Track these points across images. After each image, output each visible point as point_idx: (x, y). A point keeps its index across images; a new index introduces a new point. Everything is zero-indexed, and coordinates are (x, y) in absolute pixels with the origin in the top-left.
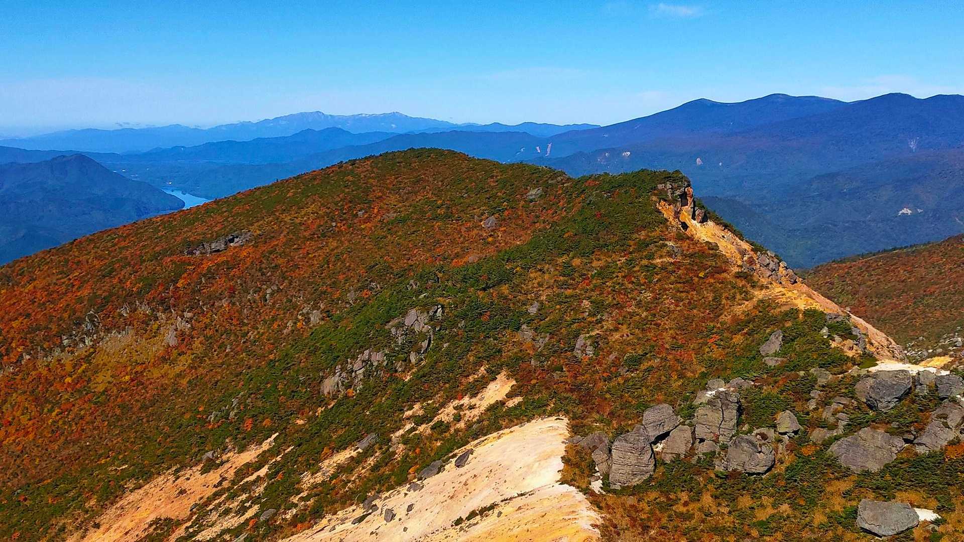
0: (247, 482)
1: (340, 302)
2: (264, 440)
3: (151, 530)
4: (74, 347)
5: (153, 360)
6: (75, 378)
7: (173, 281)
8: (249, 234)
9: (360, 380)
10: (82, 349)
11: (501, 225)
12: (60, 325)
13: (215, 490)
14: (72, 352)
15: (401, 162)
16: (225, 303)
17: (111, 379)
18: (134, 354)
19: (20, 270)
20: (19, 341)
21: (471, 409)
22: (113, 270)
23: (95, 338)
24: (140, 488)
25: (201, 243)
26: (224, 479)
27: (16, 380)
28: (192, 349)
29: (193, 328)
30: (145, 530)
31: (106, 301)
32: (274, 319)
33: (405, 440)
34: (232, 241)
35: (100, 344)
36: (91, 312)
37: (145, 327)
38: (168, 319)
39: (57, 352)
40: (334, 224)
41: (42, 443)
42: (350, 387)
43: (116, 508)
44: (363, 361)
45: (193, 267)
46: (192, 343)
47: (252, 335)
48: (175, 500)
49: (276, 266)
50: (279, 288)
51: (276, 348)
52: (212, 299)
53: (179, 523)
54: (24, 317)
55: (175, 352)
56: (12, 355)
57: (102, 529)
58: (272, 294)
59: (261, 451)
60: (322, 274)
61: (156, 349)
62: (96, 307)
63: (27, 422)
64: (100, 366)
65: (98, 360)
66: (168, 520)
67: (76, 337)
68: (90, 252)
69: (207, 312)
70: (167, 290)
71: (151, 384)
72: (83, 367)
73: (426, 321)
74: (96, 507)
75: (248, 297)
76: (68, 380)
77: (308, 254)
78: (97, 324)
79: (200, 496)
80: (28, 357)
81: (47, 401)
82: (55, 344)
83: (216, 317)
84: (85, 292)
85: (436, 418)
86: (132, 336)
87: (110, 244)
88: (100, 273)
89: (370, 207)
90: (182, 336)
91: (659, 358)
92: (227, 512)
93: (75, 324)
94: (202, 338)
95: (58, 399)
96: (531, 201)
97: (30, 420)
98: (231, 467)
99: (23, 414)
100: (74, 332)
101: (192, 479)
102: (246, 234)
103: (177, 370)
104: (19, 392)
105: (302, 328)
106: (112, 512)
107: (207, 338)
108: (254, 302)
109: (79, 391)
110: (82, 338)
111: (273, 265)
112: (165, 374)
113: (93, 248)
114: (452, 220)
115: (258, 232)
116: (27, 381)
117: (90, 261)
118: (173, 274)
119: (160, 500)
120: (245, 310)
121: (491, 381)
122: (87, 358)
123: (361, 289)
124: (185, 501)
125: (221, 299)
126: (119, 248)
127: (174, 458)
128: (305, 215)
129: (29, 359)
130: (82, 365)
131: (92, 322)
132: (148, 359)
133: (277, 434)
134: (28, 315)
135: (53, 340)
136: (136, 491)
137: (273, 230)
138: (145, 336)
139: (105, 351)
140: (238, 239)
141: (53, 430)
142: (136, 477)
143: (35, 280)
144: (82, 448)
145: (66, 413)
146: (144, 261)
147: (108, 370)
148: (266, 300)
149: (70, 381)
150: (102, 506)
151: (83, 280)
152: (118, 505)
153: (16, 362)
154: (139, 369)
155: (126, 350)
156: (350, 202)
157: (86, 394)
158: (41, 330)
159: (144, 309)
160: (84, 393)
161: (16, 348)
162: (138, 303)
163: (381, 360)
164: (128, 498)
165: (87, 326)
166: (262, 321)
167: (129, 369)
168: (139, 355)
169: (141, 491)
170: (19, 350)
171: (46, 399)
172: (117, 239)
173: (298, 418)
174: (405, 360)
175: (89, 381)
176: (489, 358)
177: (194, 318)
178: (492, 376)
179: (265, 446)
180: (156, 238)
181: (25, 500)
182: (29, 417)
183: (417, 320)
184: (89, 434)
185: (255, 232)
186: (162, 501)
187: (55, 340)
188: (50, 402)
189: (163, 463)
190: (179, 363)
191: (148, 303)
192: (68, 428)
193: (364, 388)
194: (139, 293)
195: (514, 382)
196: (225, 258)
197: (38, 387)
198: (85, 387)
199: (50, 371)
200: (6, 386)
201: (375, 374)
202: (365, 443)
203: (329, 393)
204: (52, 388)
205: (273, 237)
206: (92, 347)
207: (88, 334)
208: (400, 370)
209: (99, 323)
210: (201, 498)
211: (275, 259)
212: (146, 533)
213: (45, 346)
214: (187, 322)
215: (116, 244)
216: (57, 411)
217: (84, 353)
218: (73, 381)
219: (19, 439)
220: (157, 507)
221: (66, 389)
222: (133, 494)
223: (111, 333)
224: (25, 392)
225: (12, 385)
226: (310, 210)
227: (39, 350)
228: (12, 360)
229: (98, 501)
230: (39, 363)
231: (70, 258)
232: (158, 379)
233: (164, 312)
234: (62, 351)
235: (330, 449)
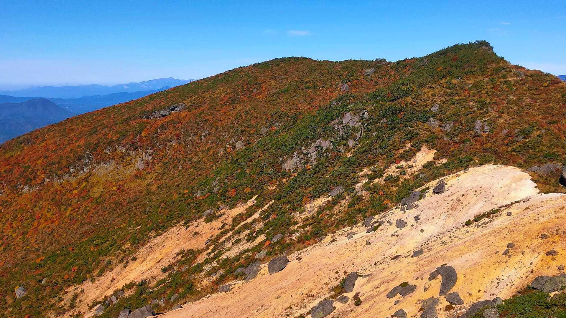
0: (246, 223)
1: (255, 135)
2: (248, 200)
3: (179, 257)
4: (77, 173)
5: (129, 178)
6: (79, 191)
7: (138, 132)
8: (184, 105)
9: (315, 159)
10: (82, 175)
11: (352, 89)
12: (68, 161)
13: (220, 231)
14: (76, 176)
15: (273, 64)
16: (174, 143)
17: (103, 190)
18: (116, 175)
19: (35, 135)
20: (42, 171)
21: (410, 167)
22: (97, 131)
23: (90, 167)
24: (160, 235)
25: (154, 112)
26: (225, 224)
27: (41, 194)
28: (155, 170)
29: (154, 159)
30: (174, 258)
31: (97, 145)
32: (209, 149)
33: (366, 188)
34: (173, 110)
35: (94, 171)
36: (88, 152)
37: (122, 160)
38: (137, 154)
39: (66, 177)
40: (239, 96)
41: (65, 226)
42: (307, 163)
43: (146, 248)
44: (316, 147)
45: (150, 125)
46: (154, 167)
47: (195, 159)
48: (191, 239)
49: (206, 120)
50: (209, 133)
51: (215, 164)
52: (165, 142)
53: (200, 252)
54: (44, 158)
55: (144, 172)
56: (37, 179)
57: (138, 261)
58: (205, 136)
59: (247, 206)
60: (238, 122)
61: (130, 171)
62: (90, 149)
63: (51, 216)
64: (95, 184)
65: (93, 179)
66: (191, 251)
67: (78, 167)
68: (79, 124)
69: (163, 149)
70: (135, 137)
71: (131, 190)
72: (84, 184)
73: (358, 120)
74: (131, 248)
75: (190, 139)
76: (75, 192)
77: (225, 113)
78: (91, 159)
79: (211, 235)
80: (48, 180)
81: (62, 204)
82: (65, 172)
83: (168, 152)
84: (81, 143)
85: (385, 175)
86: (114, 165)
87: (90, 119)
88: (88, 133)
89: (260, 87)
90: (147, 163)
91: (544, 129)
92: (238, 241)
93: (78, 160)
94: (160, 164)
95: (69, 202)
96: (369, 75)
97: (53, 215)
98: (228, 217)
99: (48, 212)
100: (77, 164)
101: (200, 226)
102: (182, 105)
103: (147, 182)
104: (44, 200)
105: (231, 151)
106: (143, 250)
107: (164, 164)
108: (194, 141)
109: (83, 197)
110: (82, 168)
111: (204, 120)
112: (139, 184)
113: (80, 122)
114: (319, 88)
115: (190, 104)
116: (49, 194)
117: (79, 128)
118: (138, 129)
119: (179, 240)
120: (188, 146)
121: (417, 151)
122: (86, 179)
123: (269, 126)
124: (200, 239)
125: (171, 141)
126: (97, 121)
127: (180, 217)
128: (218, 93)
129: (49, 181)
130: (83, 183)
131: (88, 158)
132: (126, 177)
133: (257, 196)
134: (46, 157)
135: (64, 170)
136: (158, 237)
137: (199, 102)
138: (122, 165)
139: (97, 175)
140: (177, 109)
141: (70, 219)
142: (155, 229)
143: (46, 140)
144: (94, 226)
145: (77, 209)
146: (118, 124)
147: (100, 185)
148: (202, 140)
149: (76, 192)
150: (135, 247)
151: (78, 137)
152: (147, 246)
153: (41, 183)
154: (121, 183)
155: (111, 173)
156: (247, 84)
157: (88, 199)
158: (56, 164)
159: (121, 150)
160: (87, 198)
161: (40, 175)
162: (117, 146)
163: (328, 145)
164: (153, 242)
165: (85, 160)
166: (200, 151)
167: (114, 183)
168: (119, 176)
169: (162, 237)
170: (42, 176)
171: (61, 203)
172: (95, 117)
173: (269, 186)
174: (345, 145)
175: (89, 192)
176: (410, 139)
177: (155, 153)
178: (416, 148)
179: (250, 203)
180: (121, 113)
181: (73, 250)
182: (52, 214)
183: (351, 119)
184: (97, 219)
185: (188, 104)
186: (180, 241)
187: (65, 169)
188: (65, 205)
189: (172, 220)
190: (147, 178)
191: (124, 146)
192: (80, 217)
193: (318, 163)
194: (117, 140)
195: (435, 151)
196: (171, 118)
197: (56, 197)
198: (86, 195)
199: (63, 187)
200: (35, 197)
201: (325, 154)
202: (336, 192)
203: (289, 170)
204: (65, 197)
205: (200, 106)
206: (89, 172)
207: (86, 165)
208: (343, 151)
209: (93, 158)
210: (212, 236)
211: (205, 117)
212: (176, 260)
213: (58, 173)
214: (150, 155)
215: (95, 119)
216: (70, 209)
217: (84, 176)
218: (78, 192)
219: (48, 225)
220: (177, 245)
221: (74, 197)
222: (155, 239)
223: (101, 164)
224: (47, 200)
225: (39, 196)
226: (221, 90)
227: (55, 176)
228: (38, 182)
229: (132, 245)
230: (55, 183)
231: (67, 128)
232: (135, 187)
233: (134, 150)
234: (70, 176)
235: (308, 198)
